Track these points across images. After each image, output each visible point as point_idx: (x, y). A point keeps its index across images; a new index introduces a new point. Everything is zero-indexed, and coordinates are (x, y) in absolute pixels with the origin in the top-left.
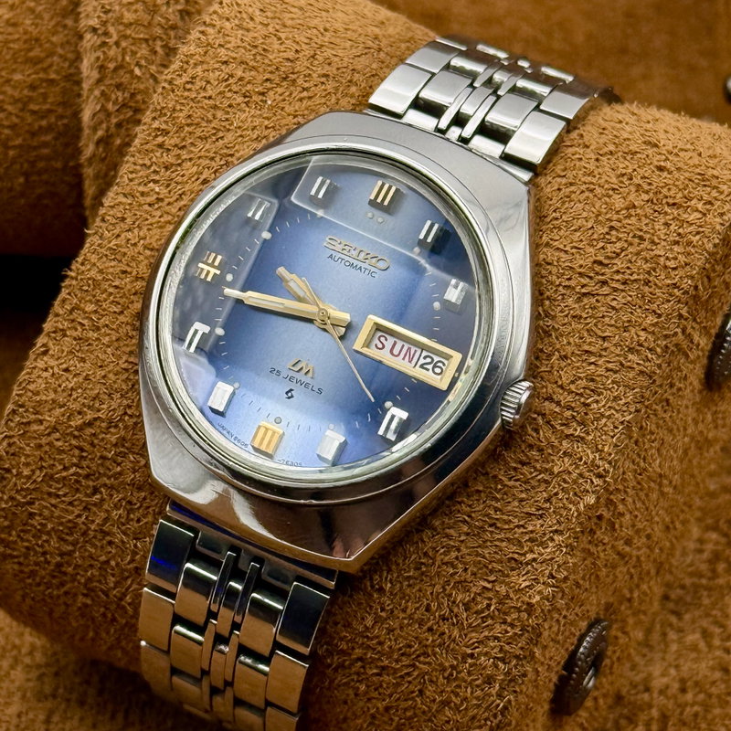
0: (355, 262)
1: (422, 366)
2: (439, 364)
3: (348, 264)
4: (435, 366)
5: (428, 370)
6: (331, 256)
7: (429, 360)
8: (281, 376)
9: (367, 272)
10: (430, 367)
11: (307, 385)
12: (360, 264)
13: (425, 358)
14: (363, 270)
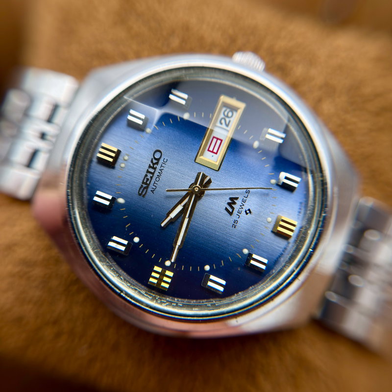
0: (156, 173)
1: (227, 125)
2: (226, 113)
3: (158, 179)
4: (227, 116)
5: (230, 122)
6: (152, 191)
7: (223, 121)
8: (238, 220)
9: (163, 165)
10: (227, 120)
11: (244, 201)
12: (158, 170)
13: (221, 123)
14: (162, 168)
